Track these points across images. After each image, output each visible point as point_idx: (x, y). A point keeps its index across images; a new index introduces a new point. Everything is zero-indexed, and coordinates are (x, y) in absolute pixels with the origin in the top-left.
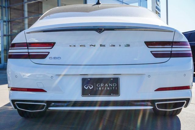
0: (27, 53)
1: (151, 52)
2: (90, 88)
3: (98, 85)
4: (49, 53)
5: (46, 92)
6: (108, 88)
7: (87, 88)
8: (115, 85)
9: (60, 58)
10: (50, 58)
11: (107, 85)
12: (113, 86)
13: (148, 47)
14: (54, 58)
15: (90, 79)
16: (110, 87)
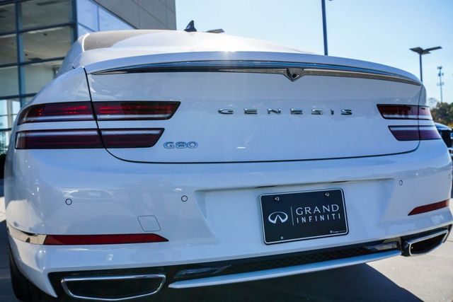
0: (95, 133)
1: (389, 127)
2: (283, 221)
3: (299, 211)
4: (162, 130)
5: (167, 240)
6: (322, 218)
7: (274, 222)
8: (335, 208)
9: (194, 143)
10: (168, 145)
11: (317, 209)
12: (331, 212)
13: (384, 117)
14: (181, 144)
15: (280, 196)
16: (325, 214)
